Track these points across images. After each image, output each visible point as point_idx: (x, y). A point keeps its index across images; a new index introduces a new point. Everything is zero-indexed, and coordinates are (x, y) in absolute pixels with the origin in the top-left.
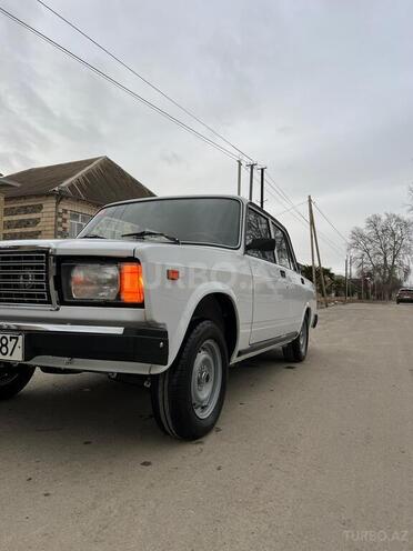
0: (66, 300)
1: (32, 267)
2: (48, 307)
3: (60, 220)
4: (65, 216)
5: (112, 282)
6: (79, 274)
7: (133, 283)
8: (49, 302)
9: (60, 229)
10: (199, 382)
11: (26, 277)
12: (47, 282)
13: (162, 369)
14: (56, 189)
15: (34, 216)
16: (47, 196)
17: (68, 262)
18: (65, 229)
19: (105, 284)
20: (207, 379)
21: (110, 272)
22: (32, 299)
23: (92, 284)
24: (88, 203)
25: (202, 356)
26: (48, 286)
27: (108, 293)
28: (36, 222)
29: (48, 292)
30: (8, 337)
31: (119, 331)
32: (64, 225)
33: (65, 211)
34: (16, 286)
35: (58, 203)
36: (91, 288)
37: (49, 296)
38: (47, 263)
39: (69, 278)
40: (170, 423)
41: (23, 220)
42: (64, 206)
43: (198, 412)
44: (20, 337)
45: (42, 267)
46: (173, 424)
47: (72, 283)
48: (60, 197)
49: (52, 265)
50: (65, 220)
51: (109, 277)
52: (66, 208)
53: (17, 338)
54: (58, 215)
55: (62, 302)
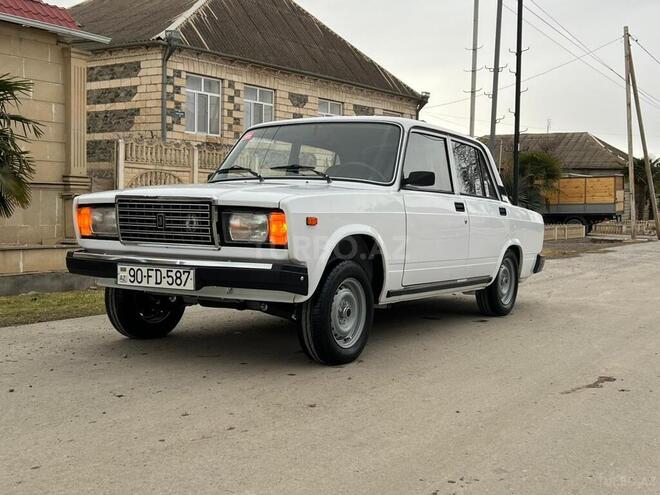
0: (226, 241)
1: (198, 215)
2: (212, 247)
3: (170, 89)
4: (177, 82)
5: (263, 227)
6: (236, 221)
7: (279, 229)
8: (213, 243)
9: (171, 105)
10: (341, 316)
11: (192, 222)
12: (211, 226)
13: (303, 299)
14: (162, 35)
15: (126, 82)
16: (147, 47)
17: (227, 211)
18: (178, 104)
19: (257, 229)
20: (349, 313)
21: (261, 219)
22: (197, 240)
23: (246, 229)
24: (215, 57)
25: (343, 293)
26: (212, 230)
27: (260, 237)
28: (130, 92)
29: (212, 234)
30: (182, 271)
31: (269, 266)
32: (177, 97)
33: (178, 73)
34: (184, 230)
35: (165, 60)
36: (246, 232)
37: (213, 239)
38: (210, 212)
39: (228, 224)
40: (312, 346)
41: (108, 91)
42: (177, 64)
43: (340, 343)
44: (192, 272)
45: (206, 215)
46: (315, 347)
47: (230, 229)
48: (169, 49)
49: (215, 213)
50: (177, 89)
51: (260, 222)
52: (180, 67)
53: (189, 272)
54: (167, 80)
55: (223, 244)
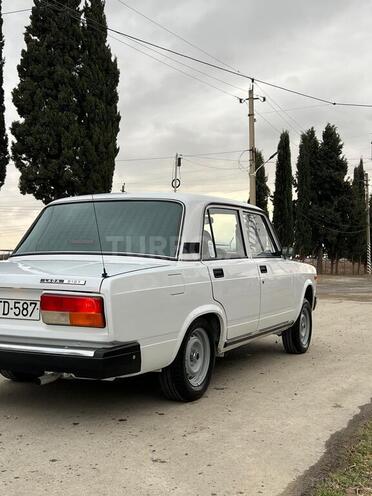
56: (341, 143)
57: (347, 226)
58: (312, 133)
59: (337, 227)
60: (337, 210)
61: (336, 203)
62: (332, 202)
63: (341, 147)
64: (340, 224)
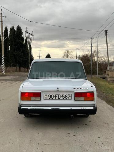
56: (22, 32)
57: (25, 57)
58: (13, 28)
59: (22, 58)
60: (22, 53)
61: (21, 50)
62: (20, 50)
63: (22, 33)
64: (23, 57)
